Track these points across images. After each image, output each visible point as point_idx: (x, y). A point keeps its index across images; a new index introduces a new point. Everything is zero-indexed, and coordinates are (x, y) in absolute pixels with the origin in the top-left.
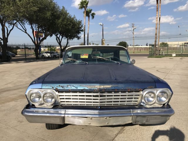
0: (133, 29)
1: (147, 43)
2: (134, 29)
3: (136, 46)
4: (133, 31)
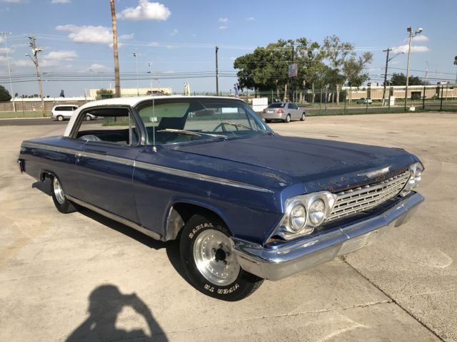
0: (34, 51)
1: (62, 91)
2: (36, 52)
3: (32, 97)
4: (34, 57)
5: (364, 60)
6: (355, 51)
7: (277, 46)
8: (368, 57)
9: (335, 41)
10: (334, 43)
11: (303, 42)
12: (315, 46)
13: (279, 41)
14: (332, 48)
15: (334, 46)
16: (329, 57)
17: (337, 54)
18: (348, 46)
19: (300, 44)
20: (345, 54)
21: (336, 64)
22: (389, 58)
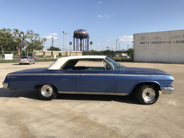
5: (43, 41)
6: (40, 37)
7: (2, 31)
8: (45, 40)
9: (31, 32)
10: (31, 33)
11: (17, 31)
12: (22, 33)
13: (3, 29)
14: (30, 35)
15: (31, 34)
16: (29, 38)
17: (32, 37)
18: (37, 35)
19: (15, 31)
20: (36, 37)
21: (33, 41)
22: (53, 41)
